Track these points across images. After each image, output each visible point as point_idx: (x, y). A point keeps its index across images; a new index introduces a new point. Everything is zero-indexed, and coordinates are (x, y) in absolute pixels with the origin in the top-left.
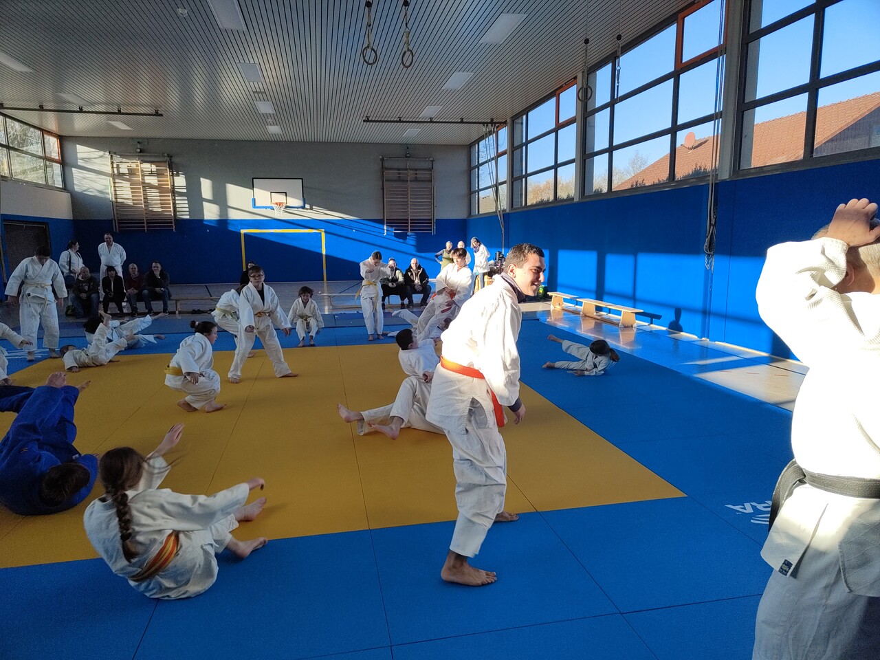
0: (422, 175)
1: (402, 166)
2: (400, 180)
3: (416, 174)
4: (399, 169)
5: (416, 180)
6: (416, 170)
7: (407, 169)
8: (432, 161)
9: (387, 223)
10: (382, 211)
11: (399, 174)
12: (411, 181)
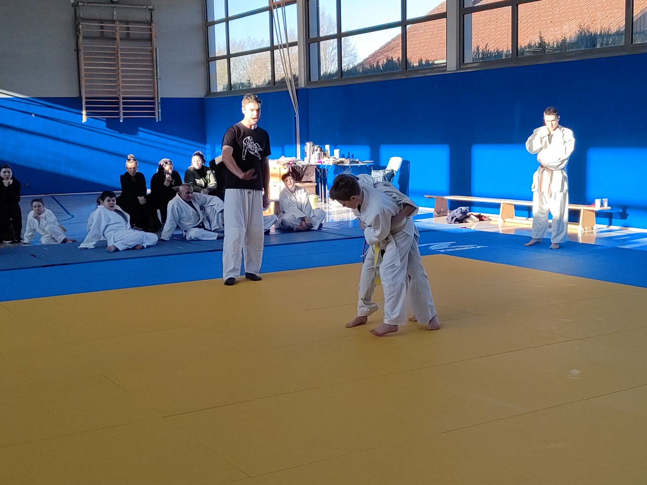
0: (136, 30)
1: (105, 15)
2: (102, 37)
3: (128, 29)
4: (101, 21)
5: (127, 38)
6: (127, 22)
7: (113, 21)
8: (152, 10)
9: (87, 103)
10: (77, 84)
11: (102, 27)
12: (121, 39)
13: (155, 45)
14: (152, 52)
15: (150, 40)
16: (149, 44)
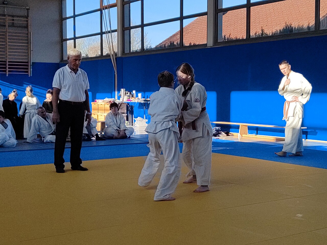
0: (19, 21)
3: (13, 20)
5: (13, 25)
6: (13, 16)
7: (4, 15)
8: (28, 9)
12: (9, 26)
13: (29, 30)
14: (27, 35)
15: (27, 27)
16: (26, 29)
